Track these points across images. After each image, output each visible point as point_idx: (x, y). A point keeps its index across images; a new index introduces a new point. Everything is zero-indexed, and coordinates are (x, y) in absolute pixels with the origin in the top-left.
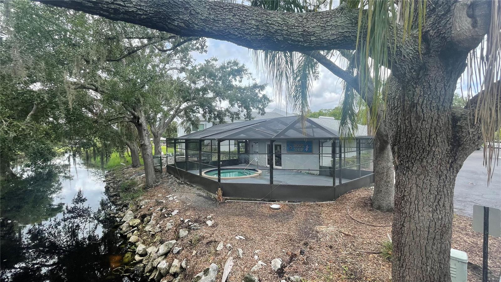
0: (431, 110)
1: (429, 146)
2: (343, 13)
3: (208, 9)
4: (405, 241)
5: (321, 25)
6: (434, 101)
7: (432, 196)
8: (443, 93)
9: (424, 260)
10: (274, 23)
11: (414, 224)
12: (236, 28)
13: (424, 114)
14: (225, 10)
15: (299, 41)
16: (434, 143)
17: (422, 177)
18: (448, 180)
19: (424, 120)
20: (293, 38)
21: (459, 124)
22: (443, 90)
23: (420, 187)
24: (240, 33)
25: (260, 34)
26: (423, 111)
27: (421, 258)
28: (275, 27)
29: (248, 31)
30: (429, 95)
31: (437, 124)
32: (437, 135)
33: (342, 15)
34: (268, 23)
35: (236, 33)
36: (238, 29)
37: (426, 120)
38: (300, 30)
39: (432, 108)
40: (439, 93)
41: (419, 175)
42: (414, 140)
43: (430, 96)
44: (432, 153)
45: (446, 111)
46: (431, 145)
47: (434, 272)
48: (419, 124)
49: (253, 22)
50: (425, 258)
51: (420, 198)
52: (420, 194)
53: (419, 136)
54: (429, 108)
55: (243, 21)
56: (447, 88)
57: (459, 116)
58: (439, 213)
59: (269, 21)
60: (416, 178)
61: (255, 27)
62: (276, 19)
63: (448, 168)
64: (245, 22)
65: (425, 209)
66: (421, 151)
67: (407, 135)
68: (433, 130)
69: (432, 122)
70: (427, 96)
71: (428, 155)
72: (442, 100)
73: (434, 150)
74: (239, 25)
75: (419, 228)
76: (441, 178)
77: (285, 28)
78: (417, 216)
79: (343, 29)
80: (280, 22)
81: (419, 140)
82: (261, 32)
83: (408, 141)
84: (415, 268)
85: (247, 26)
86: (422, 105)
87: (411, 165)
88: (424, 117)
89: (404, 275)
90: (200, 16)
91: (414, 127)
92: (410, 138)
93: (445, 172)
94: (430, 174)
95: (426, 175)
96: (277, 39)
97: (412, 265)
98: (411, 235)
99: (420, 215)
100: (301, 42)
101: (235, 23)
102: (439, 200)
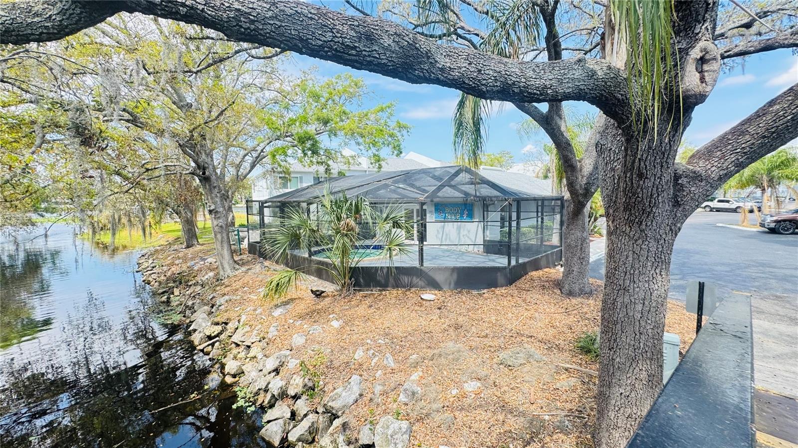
0: (655, 166)
1: (650, 206)
2: (581, 65)
3: (445, 56)
4: (617, 318)
5: (559, 77)
6: (658, 157)
7: (649, 264)
8: (668, 148)
9: (637, 337)
10: (512, 74)
11: (628, 297)
12: (472, 78)
13: (647, 171)
14: (460, 57)
15: (535, 94)
16: (655, 203)
17: (640, 242)
18: (667, 245)
19: (646, 178)
20: (530, 91)
21: (680, 182)
22: (668, 145)
23: (637, 254)
24: (474, 83)
25: (497, 86)
26: (646, 167)
27: (634, 335)
28: (513, 79)
29: (484, 82)
30: (653, 150)
31: (659, 182)
32: (658, 194)
33: (580, 68)
34: (506, 74)
35: (471, 83)
36: (473, 79)
37: (649, 177)
38: (538, 83)
39: (655, 164)
40: (663, 149)
41: (636, 240)
42: (634, 200)
43: (655, 151)
44: (652, 215)
45: (669, 168)
46: (652, 205)
47: (647, 349)
48: (641, 183)
49: (491, 72)
50: (638, 334)
51: (637, 266)
52: (637, 261)
53: (640, 196)
54: (652, 164)
55: (480, 71)
56: (672, 143)
57: (681, 173)
58: (655, 282)
59: (507, 72)
60: (633, 244)
61: (493, 78)
62: (514, 70)
63: (667, 232)
64: (483, 72)
65: (641, 279)
66: (641, 213)
67: (627, 195)
68: (655, 189)
69: (655, 180)
70: (651, 151)
71: (648, 217)
72: (666, 156)
73: (654, 211)
74: (475, 74)
75: (633, 301)
76: (660, 243)
77: (523, 80)
78: (632, 287)
79: (579, 82)
80: (518, 73)
81: (640, 200)
82: (498, 84)
83: (628, 201)
84: (627, 347)
85: (485, 77)
86: (646, 160)
87: (628, 229)
88: (647, 174)
89: (614, 357)
90: (438, 65)
91: (635, 185)
92: (630, 198)
93: (664, 236)
94: (648, 239)
95: (645, 239)
96: (513, 91)
97: (624, 344)
98: (625, 310)
99: (635, 285)
100: (537, 94)
101: (471, 72)
102: (656, 267)
